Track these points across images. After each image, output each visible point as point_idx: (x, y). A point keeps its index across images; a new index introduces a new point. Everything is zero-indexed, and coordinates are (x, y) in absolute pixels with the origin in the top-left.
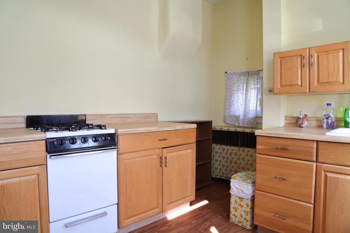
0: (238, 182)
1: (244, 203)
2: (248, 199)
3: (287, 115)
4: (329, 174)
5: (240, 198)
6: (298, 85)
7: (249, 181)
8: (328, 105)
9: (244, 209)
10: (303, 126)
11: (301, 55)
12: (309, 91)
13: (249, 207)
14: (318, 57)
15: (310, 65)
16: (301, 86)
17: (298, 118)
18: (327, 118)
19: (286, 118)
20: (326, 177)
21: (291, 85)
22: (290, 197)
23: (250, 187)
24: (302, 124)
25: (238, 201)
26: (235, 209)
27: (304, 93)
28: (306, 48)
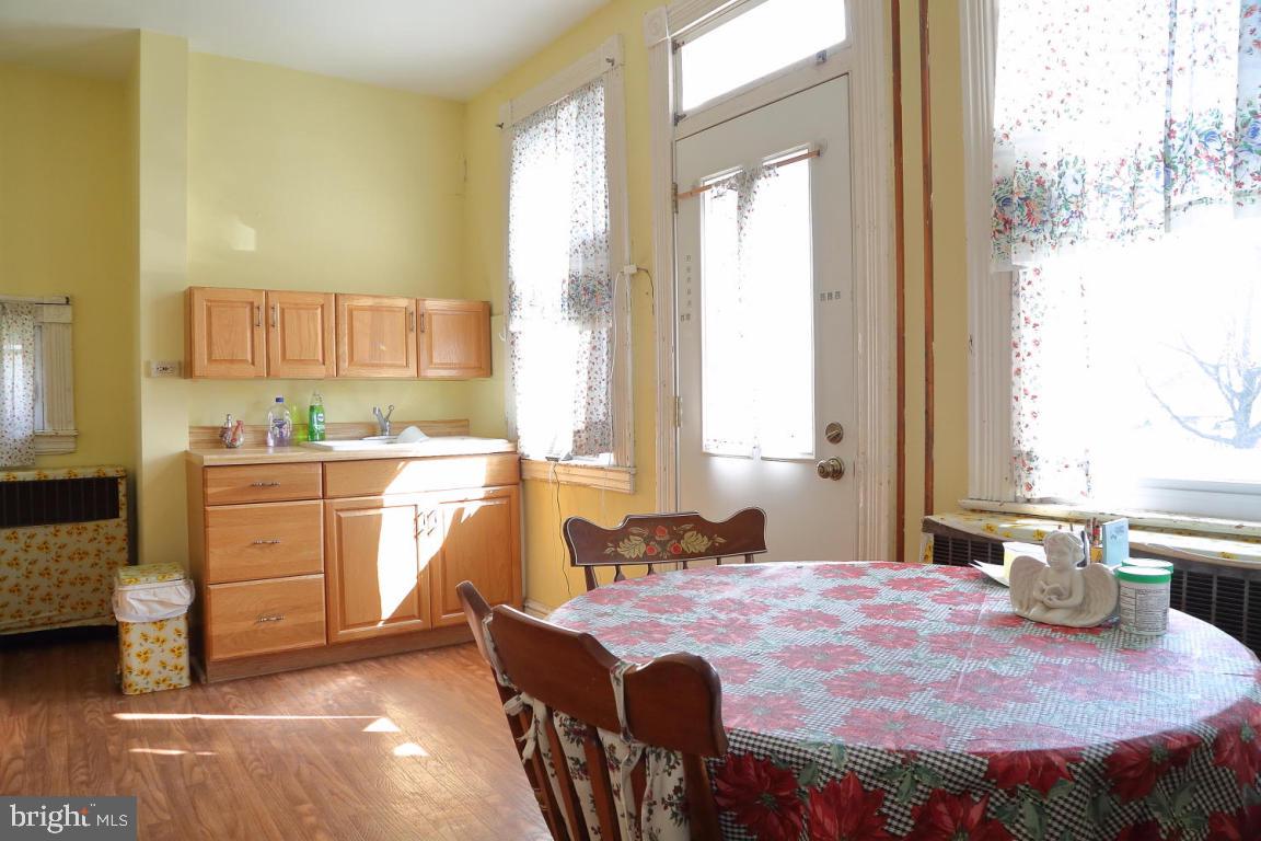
0: (147, 586)
1: (168, 632)
2: (178, 618)
3: (194, 425)
4: (342, 515)
5: (155, 623)
6: (245, 361)
7: (176, 576)
8: (278, 400)
9: (168, 646)
10: (238, 443)
11: (252, 303)
12: (268, 374)
13: (184, 636)
14: (283, 311)
15: (269, 325)
16: (253, 363)
17: (224, 430)
18: (280, 426)
19: (194, 430)
20: (339, 518)
21: (232, 361)
22: (282, 573)
23: (183, 587)
24: (234, 440)
25: (152, 632)
26: (144, 656)
27: (259, 378)
28: (261, 291)
